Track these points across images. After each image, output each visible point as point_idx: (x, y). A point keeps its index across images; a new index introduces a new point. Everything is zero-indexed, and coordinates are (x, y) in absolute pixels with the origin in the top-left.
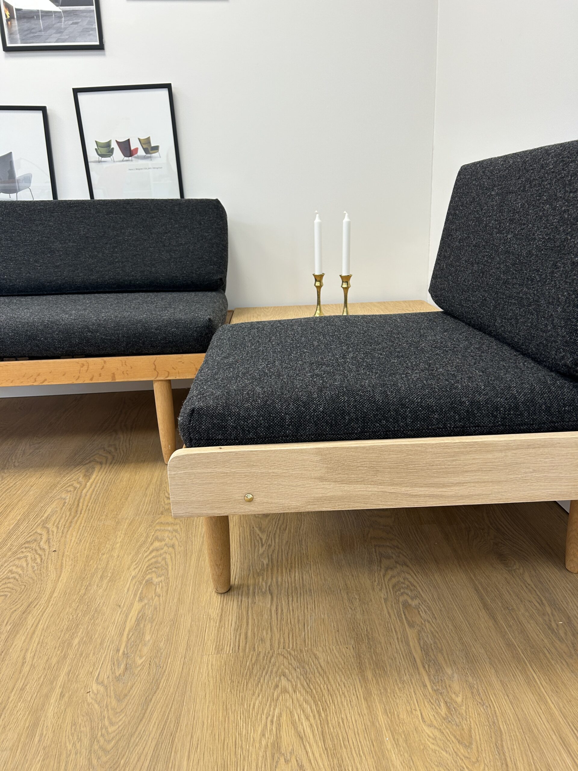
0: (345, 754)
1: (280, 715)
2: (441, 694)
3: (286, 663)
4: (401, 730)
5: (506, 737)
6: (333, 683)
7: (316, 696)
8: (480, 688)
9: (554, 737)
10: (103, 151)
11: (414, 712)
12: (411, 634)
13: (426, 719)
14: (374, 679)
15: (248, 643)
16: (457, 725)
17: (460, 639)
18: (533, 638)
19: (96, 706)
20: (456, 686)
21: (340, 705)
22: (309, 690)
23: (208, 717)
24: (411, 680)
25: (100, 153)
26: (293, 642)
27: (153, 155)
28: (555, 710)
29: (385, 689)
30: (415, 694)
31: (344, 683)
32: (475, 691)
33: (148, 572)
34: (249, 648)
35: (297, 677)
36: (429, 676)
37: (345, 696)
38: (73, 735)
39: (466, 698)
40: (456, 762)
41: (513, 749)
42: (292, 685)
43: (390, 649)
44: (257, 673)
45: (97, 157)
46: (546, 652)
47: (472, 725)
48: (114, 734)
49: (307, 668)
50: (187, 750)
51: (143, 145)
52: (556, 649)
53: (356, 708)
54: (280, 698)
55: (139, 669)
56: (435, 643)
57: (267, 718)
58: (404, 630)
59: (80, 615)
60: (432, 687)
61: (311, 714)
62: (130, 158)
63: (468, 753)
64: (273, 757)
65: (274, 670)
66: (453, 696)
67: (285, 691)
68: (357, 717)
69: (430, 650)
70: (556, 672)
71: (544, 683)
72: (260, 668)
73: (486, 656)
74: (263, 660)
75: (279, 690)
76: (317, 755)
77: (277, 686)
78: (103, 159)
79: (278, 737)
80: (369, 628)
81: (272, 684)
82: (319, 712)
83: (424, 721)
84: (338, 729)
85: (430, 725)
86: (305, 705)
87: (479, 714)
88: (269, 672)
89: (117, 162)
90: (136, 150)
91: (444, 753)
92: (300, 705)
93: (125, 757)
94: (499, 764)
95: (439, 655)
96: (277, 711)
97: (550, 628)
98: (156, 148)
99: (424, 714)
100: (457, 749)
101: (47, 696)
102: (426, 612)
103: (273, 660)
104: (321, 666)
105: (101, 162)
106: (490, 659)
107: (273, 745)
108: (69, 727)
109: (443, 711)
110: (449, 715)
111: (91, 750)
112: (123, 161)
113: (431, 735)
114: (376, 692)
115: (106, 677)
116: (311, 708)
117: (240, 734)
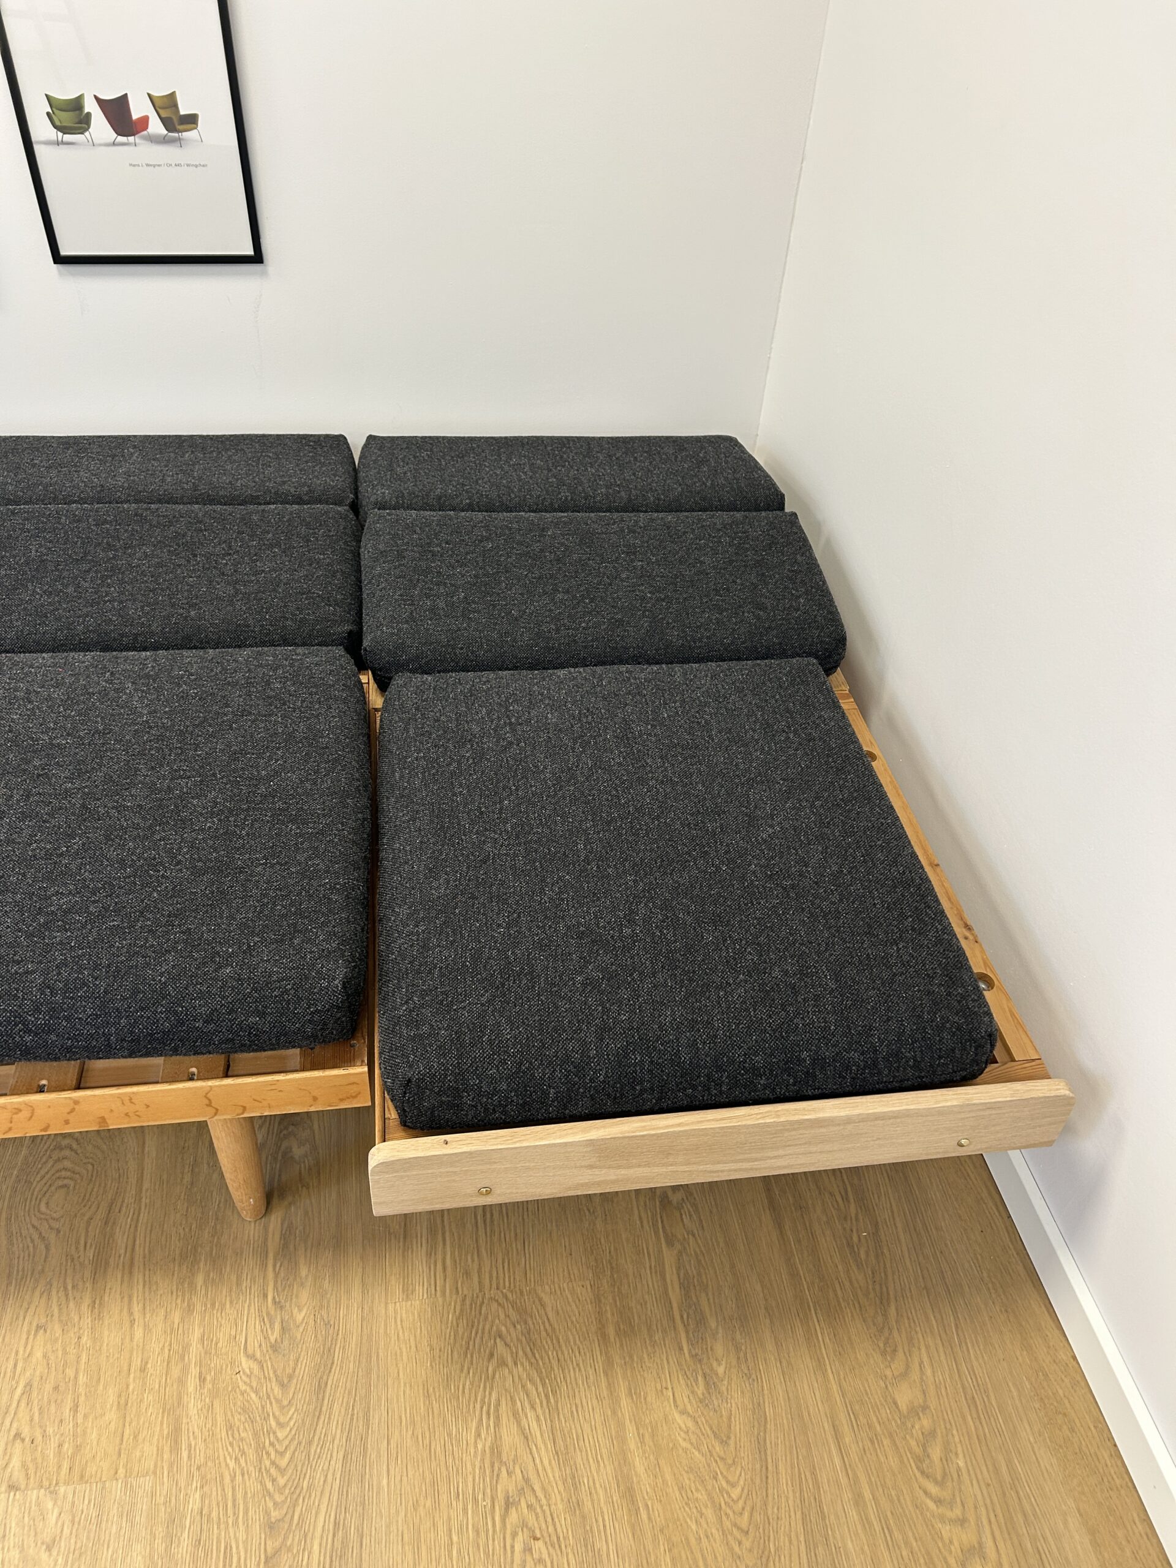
0: (579, 1461)
1: (498, 1404)
2: (700, 1361)
3: (502, 1316)
4: (647, 1421)
5: (770, 1426)
6: (564, 1348)
7: (543, 1370)
8: (748, 1351)
9: (826, 1425)
10: (66, 118)
11: (664, 1390)
12: (669, 1257)
13: (679, 1402)
14: (617, 1339)
15: (447, 1280)
16: (715, 1411)
17: (733, 1266)
18: (824, 1262)
19: (253, 1396)
20: (719, 1349)
21: (574, 1385)
22: (533, 1360)
23: (406, 1410)
24: (664, 1341)
25: (58, 123)
26: (509, 1277)
27: (185, 134)
28: (833, 1382)
29: (631, 1357)
30: (668, 1362)
31: (579, 1348)
32: (742, 1355)
33: (282, 1135)
34: (450, 1290)
35: (518, 1339)
36: (687, 1332)
37: (580, 1370)
38: (231, 1444)
39: (730, 1368)
40: (709, 1466)
41: (776, 1445)
42: (512, 1353)
43: (639, 1286)
44: (463, 1334)
45: (52, 133)
46: (837, 1286)
47: (733, 1409)
48: (286, 1442)
49: (530, 1323)
50: (386, 1464)
51: (161, 111)
52: (851, 1282)
53: (593, 1388)
54: (497, 1376)
55: (301, 1329)
56: (699, 1274)
57: (482, 1408)
58: (660, 1251)
59: (194, 1226)
60: (690, 1352)
61: (537, 1400)
62: (131, 139)
63: (725, 1452)
64: (492, 1466)
65: (487, 1327)
66: (715, 1364)
67: (502, 1363)
68: (595, 1402)
69: (692, 1288)
70: (845, 1321)
71: (827, 1340)
72: (467, 1325)
73: (762, 1295)
74: (471, 1309)
75: (494, 1361)
76: (546, 1462)
77: (491, 1355)
78: (68, 138)
79: (497, 1438)
80: (612, 1249)
81: (485, 1352)
82: (547, 1396)
83: (676, 1406)
84: (571, 1422)
85: (683, 1412)
86: (529, 1385)
87: (742, 1392)
88: (480, 1331)
89: (100, 145)
90: (144, 122)
91: (696, 1453)
92: (523, 1386)
93: (308, 1476)
94: (758, 1466)
95: (703, 1295)
96: (494, 1395)
97: (850, 1245)
98: (191, 120)
99: (676, 1395)
100: (713, 1446)
101: (181, 1382)
102: (690, 1216)
103: (484, 1309)
104: (548, 1319)
105: (63, 143)
106: (766, 1300)
107: (492, 1449)
108: (224, 1434)
109: (701, 1389)
110: (707, 1395)
111: (260, 1469)
112: (114, 144)
113: (683, 1426)
114: (619, 1361)
115: (256, 1345)
116: (537, 1389)
117: (450, 1435)
